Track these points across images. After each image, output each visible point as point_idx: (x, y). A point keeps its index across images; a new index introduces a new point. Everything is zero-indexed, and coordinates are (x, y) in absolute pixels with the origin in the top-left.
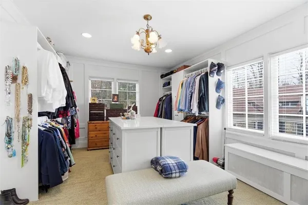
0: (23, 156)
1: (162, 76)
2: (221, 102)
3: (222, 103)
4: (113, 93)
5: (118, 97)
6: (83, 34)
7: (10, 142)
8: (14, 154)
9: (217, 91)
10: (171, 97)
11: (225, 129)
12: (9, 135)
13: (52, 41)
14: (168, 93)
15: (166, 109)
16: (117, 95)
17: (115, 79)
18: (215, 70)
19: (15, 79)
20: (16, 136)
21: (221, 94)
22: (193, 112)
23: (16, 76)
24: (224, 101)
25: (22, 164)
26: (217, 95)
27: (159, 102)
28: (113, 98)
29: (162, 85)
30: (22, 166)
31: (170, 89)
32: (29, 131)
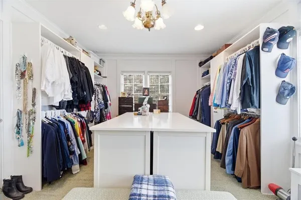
0: (29, 147)
1: (201, 64)
2: (286, 92)
3: (288, 95)
4: (144, 87)
5: (148, 91)
6: (100, 27)
7: (18, 133)
8: (22, 144)
9: (277, 74)
10: (210, 88)
11: (294, 139)
12: (18, 126)
13: (74, 39)
14: (207, 84)
15: (202, 103)
16: (148, 89)
17: (146, 73)
18: (273, 40)
19: (23, 75)
20: (24, 128)
21: (287, 79)
22: (233, 108)
23: (24, 73)
24: (293, 90)
25: (28, 154)
26: (279, 81)
27: (196, 96)
28: (144, 92)
29: (201, 75)
30: (28, 156)
31: (209, 79)
32: (33, 123)
